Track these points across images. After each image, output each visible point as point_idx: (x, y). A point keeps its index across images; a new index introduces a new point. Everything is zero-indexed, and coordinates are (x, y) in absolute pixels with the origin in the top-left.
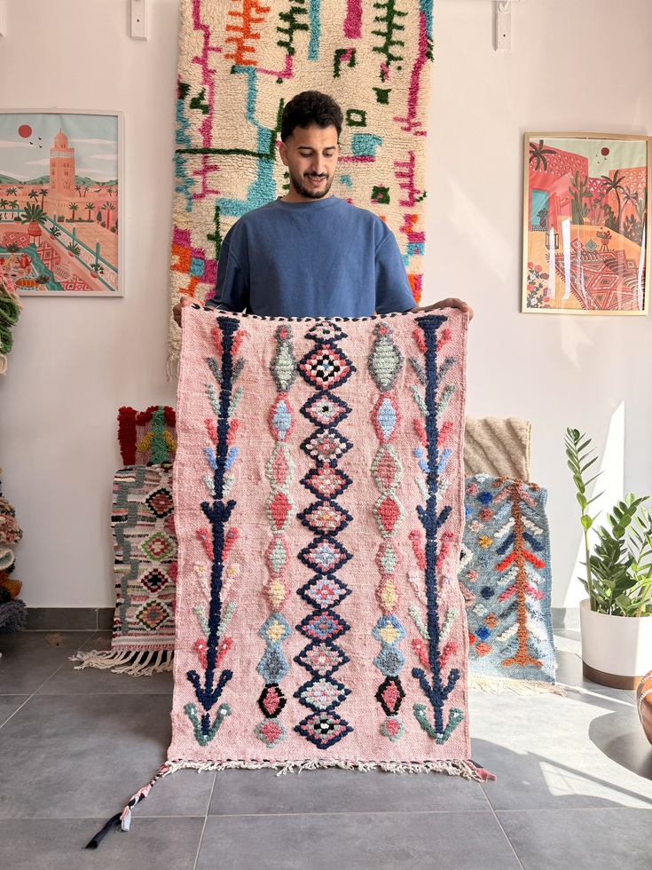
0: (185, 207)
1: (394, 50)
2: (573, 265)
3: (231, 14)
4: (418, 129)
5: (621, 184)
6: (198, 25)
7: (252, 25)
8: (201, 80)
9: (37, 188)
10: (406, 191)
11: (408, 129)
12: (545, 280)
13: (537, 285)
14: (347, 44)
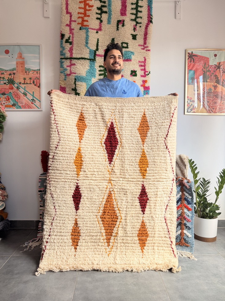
0: (64, 78)
1: (139, 20)
2: (204, 97)
3: (79, 8)
4: (147, 49)
5: (221, 67)
6: (68, 12)
7: (87, 12)
8: (69, 32)
9: (12, 72)
10: (143, 72)
11: (144, 49)
12: (193, 103)
13: (190, 104)
14: (121, 18)
